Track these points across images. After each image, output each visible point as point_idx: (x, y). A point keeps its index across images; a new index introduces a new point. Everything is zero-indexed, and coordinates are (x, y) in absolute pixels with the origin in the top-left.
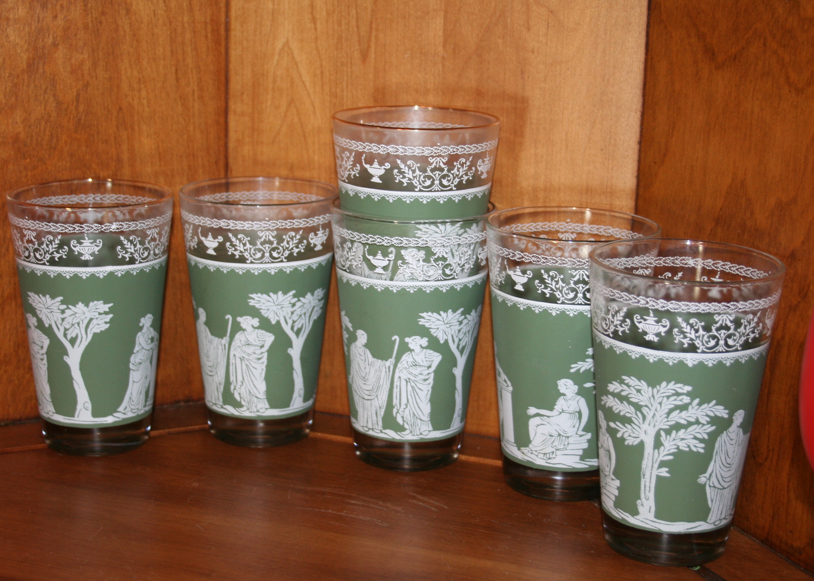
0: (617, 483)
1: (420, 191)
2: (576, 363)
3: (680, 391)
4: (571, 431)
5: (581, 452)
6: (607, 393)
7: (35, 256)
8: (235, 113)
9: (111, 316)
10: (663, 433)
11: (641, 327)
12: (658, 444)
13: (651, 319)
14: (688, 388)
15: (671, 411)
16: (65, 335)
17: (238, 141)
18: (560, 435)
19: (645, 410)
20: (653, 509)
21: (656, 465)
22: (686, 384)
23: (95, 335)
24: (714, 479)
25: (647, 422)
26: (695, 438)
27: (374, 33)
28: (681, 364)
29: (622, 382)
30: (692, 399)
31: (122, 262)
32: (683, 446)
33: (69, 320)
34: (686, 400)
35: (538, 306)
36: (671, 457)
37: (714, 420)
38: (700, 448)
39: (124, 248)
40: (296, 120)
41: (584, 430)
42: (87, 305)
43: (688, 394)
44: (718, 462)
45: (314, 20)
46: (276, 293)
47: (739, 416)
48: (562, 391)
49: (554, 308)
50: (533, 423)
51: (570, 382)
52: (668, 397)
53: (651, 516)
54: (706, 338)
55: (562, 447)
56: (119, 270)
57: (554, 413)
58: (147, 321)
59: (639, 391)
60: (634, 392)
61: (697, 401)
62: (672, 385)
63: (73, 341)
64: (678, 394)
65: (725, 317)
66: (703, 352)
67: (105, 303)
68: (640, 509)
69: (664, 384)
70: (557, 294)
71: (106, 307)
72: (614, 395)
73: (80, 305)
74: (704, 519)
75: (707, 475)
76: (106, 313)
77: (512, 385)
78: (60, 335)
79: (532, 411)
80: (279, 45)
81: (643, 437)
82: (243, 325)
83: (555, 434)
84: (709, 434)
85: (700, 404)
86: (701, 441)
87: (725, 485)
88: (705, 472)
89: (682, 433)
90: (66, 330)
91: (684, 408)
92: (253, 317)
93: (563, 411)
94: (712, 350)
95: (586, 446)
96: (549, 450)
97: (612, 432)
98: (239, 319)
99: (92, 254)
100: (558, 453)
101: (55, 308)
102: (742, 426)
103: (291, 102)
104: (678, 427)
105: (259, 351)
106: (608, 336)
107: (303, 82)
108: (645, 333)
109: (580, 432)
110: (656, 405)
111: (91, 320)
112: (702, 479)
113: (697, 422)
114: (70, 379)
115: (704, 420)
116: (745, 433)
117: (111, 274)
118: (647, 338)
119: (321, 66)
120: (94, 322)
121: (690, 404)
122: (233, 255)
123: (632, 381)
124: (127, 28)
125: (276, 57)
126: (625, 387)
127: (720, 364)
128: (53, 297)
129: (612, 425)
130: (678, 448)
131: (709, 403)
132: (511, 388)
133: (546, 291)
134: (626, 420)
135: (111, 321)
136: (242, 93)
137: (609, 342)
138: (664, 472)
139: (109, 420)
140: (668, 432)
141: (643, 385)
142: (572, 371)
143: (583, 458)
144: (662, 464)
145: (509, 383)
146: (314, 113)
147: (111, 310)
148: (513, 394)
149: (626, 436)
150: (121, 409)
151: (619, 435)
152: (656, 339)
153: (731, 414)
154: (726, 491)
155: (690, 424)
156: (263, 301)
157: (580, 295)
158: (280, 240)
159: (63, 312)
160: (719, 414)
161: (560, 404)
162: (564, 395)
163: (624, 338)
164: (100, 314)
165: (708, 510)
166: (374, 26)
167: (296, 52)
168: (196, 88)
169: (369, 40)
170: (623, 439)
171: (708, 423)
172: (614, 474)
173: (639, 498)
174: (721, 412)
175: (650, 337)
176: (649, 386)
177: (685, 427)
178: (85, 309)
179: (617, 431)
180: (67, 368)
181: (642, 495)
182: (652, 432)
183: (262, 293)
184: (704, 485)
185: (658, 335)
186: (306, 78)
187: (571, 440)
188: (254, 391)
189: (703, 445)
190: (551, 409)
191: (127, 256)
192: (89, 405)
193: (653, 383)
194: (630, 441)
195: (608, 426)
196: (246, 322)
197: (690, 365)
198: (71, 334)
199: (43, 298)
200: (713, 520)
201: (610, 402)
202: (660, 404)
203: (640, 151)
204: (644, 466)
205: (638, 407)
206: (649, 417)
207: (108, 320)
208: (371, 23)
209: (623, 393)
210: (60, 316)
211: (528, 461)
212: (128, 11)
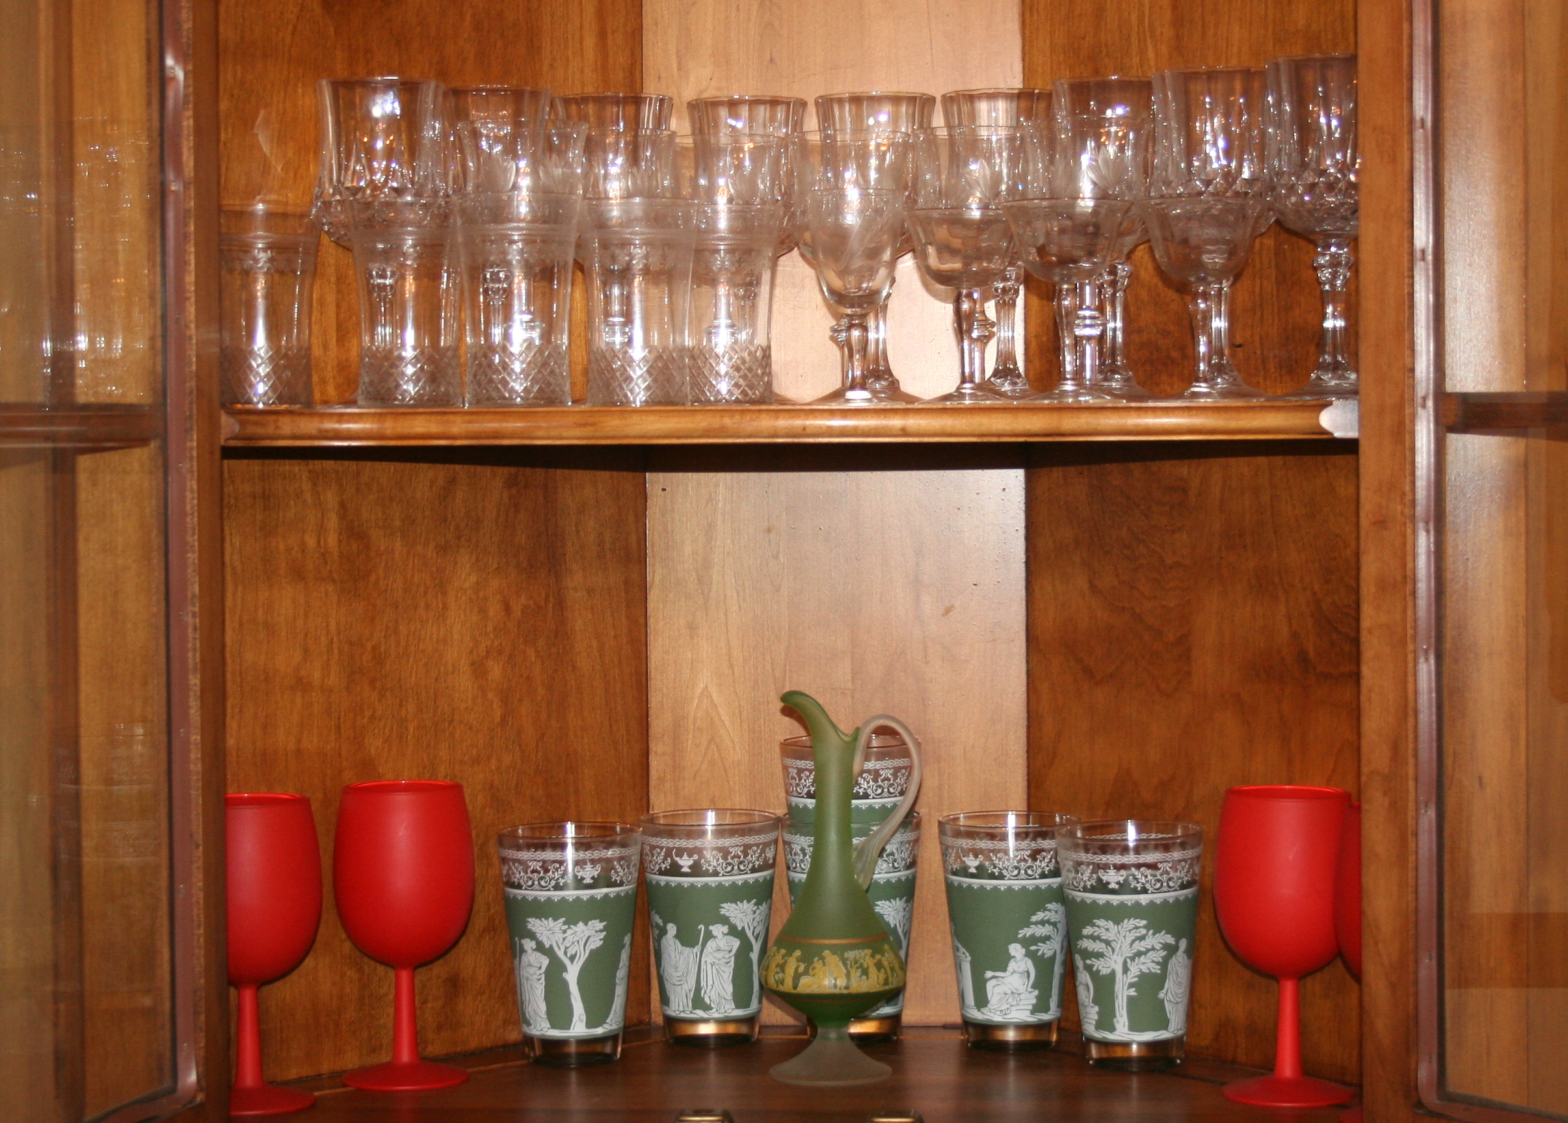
0: (1097, 1009)
1: (874, 798)
2: (1022, 929)
3: (1138, 925)
4: (1022, 989)
5: (1031, 1007)
6: (1081, 937)
7: (539, 883)
8: (656, 753)
9: (604, 933)
10: (1128, 961)
11: (1105, 879)
12: (1126, 970)
13: (1112, 872)
14: (1144, 922)
15: (1133, 942)
16: (565, 953)
17: (659, 778)
18: (1013, 993)
19: (1113, 944)
20: (1127, 1024)
21: (1126, 988)
22: (1142, 918)
23: (592, 951)
24: (1169, 994)
25: (1116, 953)
26: (1153, 962)
27: (787, 675)
28: (1137, 904)
29: (1093, 925)
30: (1148, 931)
31: (614, 884)
32: (1144, 969)
33: (570, 939)
34: (1144, 931)
35: (989, 883)
36: (1136, 979)
37: (1166, 946)
38: (1156, 969)
39: (617, 872)
40: (716, 755)
41: (1032, 987)
42: (586, 924)
43: (1145, 927)
44: (1172, 981)
45: (731, 666)
46: (742, 902)
47: (1183, 944)
48: (1012, 954)
49: (1002, 884)
50: (990, 985)
51: (1018, 946)
52: (1130, 931)
53: (1126, 1029)
54: (1153, 882)
55: (1015, 1003)
56: (612, 891)
57: (1008, 973)
58: (627, 939)
59: (1107, 930)
60: (1104, 930)
61: (1151, 932)
62: (1132, 921)
63: (572, 958)
64: (1137, 928)
65: (1165, 864)
66: (1152, 893)
67: (601, 922)
68: (1117, 1026)
69: (1126, 921)
70: (1004, 872)
71: (600, 926)
72: (1088, 937)
73: (581, 924)
74: (1166, 1028)
75: (1164, 991)
76: (601, 931)
77: (971, 955)
78: (560, 954)
79: (989, 974)
80: (698, 691)
81: (1114, 966)
82: (715, 933)
83: (1009, 992)
84: (1162, 957)
85: (1154, 934)
86: (1158, 963)
87: (1179, 1000)
88: (1162, 989)
89: (1142, 958)
90: (566, 948)
91: (1142, 938)
92: (723, 925)
93: (1014, 972)
94: (1158, 891)
95: (1034, 1001)
96: (1005, 1006)
97: (1088, 968)
98: (711, 928)
99: (593, 878)
100: (1013, 1008)
101: (557, 929)
102: (1184, 952)
103: (712, 740)
104: (1139, 954)
105: (727, 956)
106: (1079, 891)
107: (723, 721)
108: (1108, 883)
109: (1030, 989)
110: (1121, 938)
111: (589, 937)
112: (1161, 995)
113: (1153, 949)
114: (567, 994)
115: (1158, 946)
116: (1188, 958)
117: (606, 895)
118: (1110, 886)
119: (740, 706)
120: (591, 939)
121: (1147, 934)
122: (707, 870)
123: (1101, 922)
124: (573, 682)
125: (696, 701)
126: (1096, 929)
127: (1165, 901)
128: (555, 919)
129: (1088, 962)
130: (1141, 971)
131: (1160, 932)
132: (969, 958)
133: (994, 870)
134: (1099, 955)
135: (604, 939)
136: (663, 735)
137: (1079, 895)
138: (1132, 992)
139: (599, 1031)
140: (1133, 959)
141: (1110, 924)
142: (1020, 936)
143: (1033, 1012)
144: (1131, 985)
145: (967, 954)
146: (734, 748)
147: (605, 929)
148: (971, 962)
149: (1100, 968)
150: (608, 1020)
151: (1095, 969)
152: (1117, 887)
153: (1177, 941)
154: (1180, 1006)
155: (1148, 950)
156: (732, 909)
157: (1022, 872)
158: (746, 855)
159: (565, 932)
160: (1168, 941)
161: (1012, 965)
162: (1014, 957)
163: (1093, 890)
164: (596, 932)
165: (1168, 1021)
166: (787, 668)
167: (715, 696)
168: (624, 732)
169: (784, 680)
170: (1098, 971)
171: (1161, 949)
172: (1093, 1002)
173: (1115, 1017)
174: (1170, 940)
175: (1113, 886)
176: (1115, 924)
177: (1145, 953)
178: (584, 927)
179: (1093, 966)
180: (565, 984)
181: (1117, 1014)
182: (1120, 961)
183: (731, 902)
184: (1163, 1000)
185: (1118, 883)
186: (725, 718)
187: (1022, 997)
188: (723, 993)
189: (1159, 967)
190: (1004, 970)
191: (618, 879)
192: (584, 1018)
193: (1117, 922)
194: (1105, 971)
195: (1085, 963)
196: (718, 930)
197: (1144, 904)
198: (571, 952)
199: (546, 922)
200: (1172, 1030)
201: (1085, 944)
202: (1125, 937)
203: (1028, 758)
204: (1116, 989)
205: (1108, 943)
206: (1117, 950)
207: (602, 937)
208: (785, 666)
209: (1096, 934)
210: (562, 936)
211: (988, 1020)
212: (574, 667)
